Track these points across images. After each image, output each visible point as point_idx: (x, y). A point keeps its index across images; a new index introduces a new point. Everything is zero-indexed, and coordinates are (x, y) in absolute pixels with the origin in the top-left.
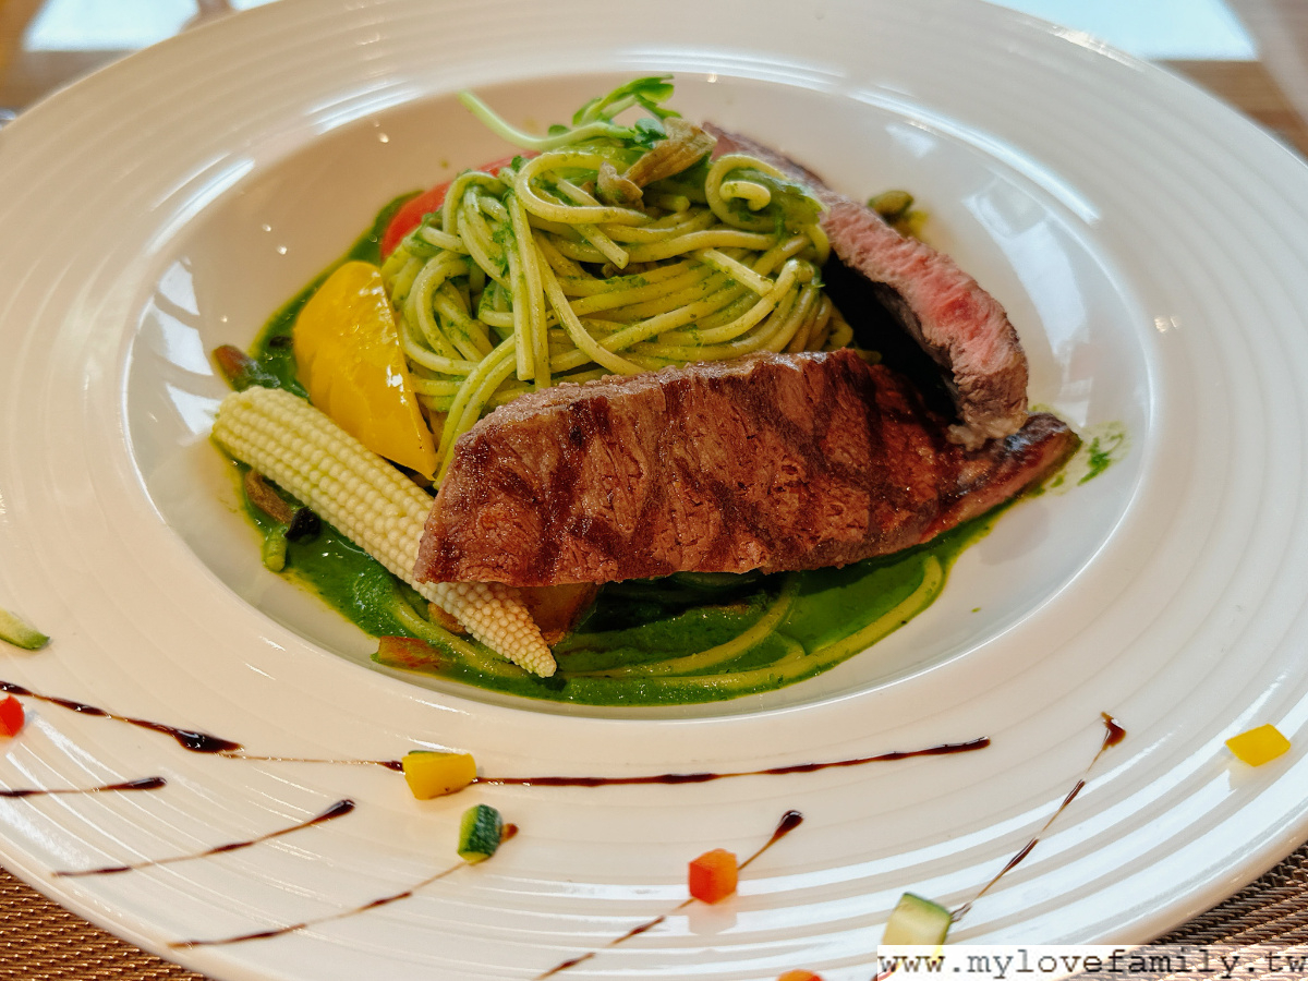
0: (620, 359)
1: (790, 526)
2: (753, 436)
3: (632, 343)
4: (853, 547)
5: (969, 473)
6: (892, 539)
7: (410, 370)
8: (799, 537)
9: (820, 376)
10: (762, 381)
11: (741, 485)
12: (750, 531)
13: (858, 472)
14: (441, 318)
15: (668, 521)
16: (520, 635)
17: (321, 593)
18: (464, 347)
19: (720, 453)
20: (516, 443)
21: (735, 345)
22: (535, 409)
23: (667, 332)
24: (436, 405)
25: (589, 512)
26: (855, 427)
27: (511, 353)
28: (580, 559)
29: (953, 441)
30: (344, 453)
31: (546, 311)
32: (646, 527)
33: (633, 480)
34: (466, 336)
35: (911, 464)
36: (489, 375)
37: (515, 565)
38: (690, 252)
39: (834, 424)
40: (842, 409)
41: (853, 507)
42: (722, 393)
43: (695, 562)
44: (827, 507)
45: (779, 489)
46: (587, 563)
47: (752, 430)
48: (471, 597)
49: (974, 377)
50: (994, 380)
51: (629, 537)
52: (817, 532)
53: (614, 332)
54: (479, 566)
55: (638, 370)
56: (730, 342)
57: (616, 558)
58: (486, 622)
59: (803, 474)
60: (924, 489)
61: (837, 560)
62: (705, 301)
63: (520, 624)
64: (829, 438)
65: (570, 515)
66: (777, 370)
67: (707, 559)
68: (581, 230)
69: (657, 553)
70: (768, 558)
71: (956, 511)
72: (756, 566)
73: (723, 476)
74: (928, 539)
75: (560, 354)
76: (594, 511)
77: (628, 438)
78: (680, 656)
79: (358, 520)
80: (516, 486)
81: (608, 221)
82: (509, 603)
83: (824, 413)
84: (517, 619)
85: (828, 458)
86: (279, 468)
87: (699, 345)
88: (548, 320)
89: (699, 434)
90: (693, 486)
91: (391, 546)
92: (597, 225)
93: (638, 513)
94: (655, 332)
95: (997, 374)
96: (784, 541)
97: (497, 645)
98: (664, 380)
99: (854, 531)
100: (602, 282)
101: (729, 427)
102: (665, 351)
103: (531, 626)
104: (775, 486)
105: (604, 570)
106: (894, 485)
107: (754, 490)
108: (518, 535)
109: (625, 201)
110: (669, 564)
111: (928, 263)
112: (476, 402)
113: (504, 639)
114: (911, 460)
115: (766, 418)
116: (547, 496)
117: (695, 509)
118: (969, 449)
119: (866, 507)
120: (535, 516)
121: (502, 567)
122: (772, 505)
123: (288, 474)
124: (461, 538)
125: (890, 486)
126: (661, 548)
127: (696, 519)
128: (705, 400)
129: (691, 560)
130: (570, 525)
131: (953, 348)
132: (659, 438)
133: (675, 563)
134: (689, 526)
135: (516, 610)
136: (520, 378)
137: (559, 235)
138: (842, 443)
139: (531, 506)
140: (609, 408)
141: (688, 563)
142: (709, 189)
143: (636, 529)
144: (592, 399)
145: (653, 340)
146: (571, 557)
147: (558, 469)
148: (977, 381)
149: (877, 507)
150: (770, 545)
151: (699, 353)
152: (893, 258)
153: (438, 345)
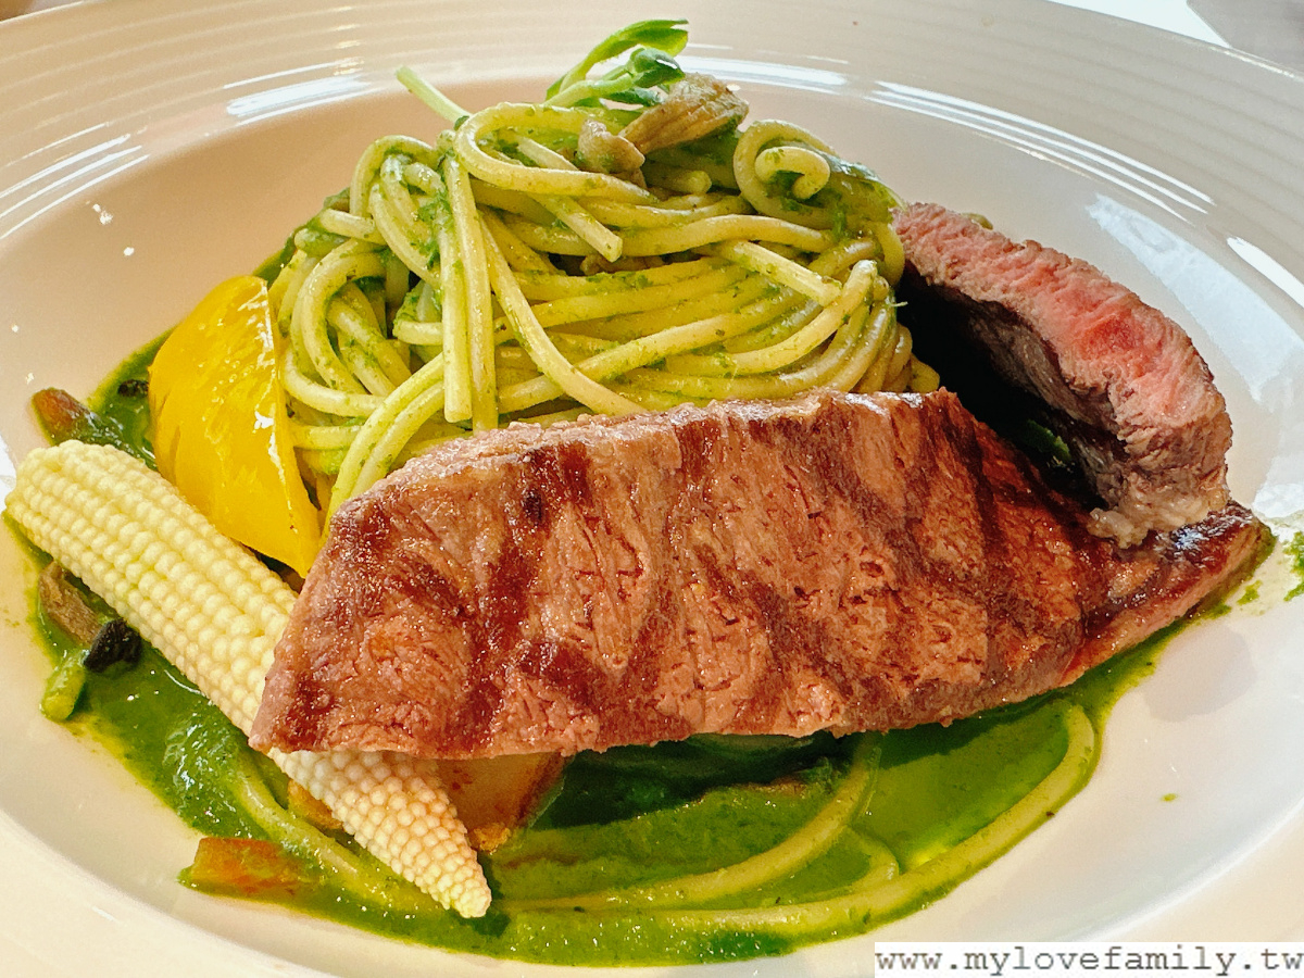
0: (609, 392)
1: (874, 658)
2: (818, 514)
3: (628, 368)
4: (965, 692)
5: (1124, 580)
6: (1021, 680)
7: (291, 414)
8: (888, 676)
9: (915, 425)
10: (831, 428)
11: (800, 592)
12: (814, 668)
13: (968, 577)
14: (340, 336)
15: (683, 648)
16: (430, 841)
17: (128, 756)
18: (369, 376)
19: (767, 540)
20: (431, 514)
21: (784, 378)
22: (466, 460)
23: (679, 355)
24: (322, 464)
25: (553, 633)
26: (963, 507)
27: (436, 381)
28: (535, 713)
29: (1099, 533)
30: (180, 537)
31: (494, 319)
32: (646, 659)
33: (627, 580)
34: (373, 360)
35: (1038, 566)
36: (402, 414)
37: (424, 721)
38: (713, 245)
39: (934, 501)
40: (946, 478)
41: (964, 631)
42: (770, 444)
43: (727, 716)
44: (929, 629)
45: (857, 600)
46: (547, 720)
47: (817, 505)
48: (353, 773)
49: (1153, 431)
50: (1185, 436)
51: (619, 676)
52: (915, 669)
53: (598, 352)
54: (362, 723)
55: (637, 409)
56: (775, 374)
57: (596, 711)
58: (376, 817)
59: (890, 576)
60: (1061, 604)
61: (943, 713)
62: (738, 312)
63: (432, 822)
64: (927, 522)
65: (519, 638)
66: (853, 412)
67: (746, 712)
68: (551, 204)
69: (664, 704)
70: (842, 711)
71: (1109, 637)
72: (823, 725)
73: (771, 576)
74: (1071, 680)
75: (515, 383)
76: (560, 631)
77: (618, 510)
78: (699, 872)
79: (190, 641)
80: (429, 588)
81: (592, 193)
82: (416, 785)
83: (920, 484)
84: (429, 812)
85: (926, 553)
86: (87, 558)
87: (728, 375)
88: (497, 331)
89: (735, 509)
90: (725, 592)
91: (237, 683)
92: (576, 199)
93: (635, 635)
94: (662, 353)
95: (1189, 426)
96: (866, 683)
97: (393, 857)
98: (678, 420)
99: (968, 668)
100: (582, 280)
101: (781, 497)
102: (678, 384)
103: (450, 825)
104: (851, 595)
105: (576, 732)
106: (1021, 597)
107: (820, 600)
108: (431, 671)
109: (617, 169)
110: (683, 721)
111: (1056, 273)
112: (380, 454)
113: (404, 847)
114: (1041, 560)
115: (837, 486)
116: (482, 605)
117: (727, 630)
118: (1123, 545)
119: (982, 630)
120: (462, 638)
121: (401, 725)
122: (847, 625)
123: (99, 567)
124: (332, 675)
125: (1014, 599)
126: (670, 696)
127: (727, 646)
128: (744, 455)
129: (720, 713)
130: (519, 654)
131: (1112, 390)
132: (669, 513)
133: (694, 720)
134: (716, 658)
135: (427, 796)
136: (449, 418)
137: (519, 215)
138: (946, 531)
139: (456, 622)
140: (589, 461)
141: (715, 718)
142: (739, 165)
143: (631, 662)
144: (561, 447)
145: (659, 365)
146: (521, 709)
147: (502, 560)
148: (1157, 436)
149: (997, 631)
150: (846, 691)
151: (730, 386)
152: (1002, 268)
153: (329, 374)
